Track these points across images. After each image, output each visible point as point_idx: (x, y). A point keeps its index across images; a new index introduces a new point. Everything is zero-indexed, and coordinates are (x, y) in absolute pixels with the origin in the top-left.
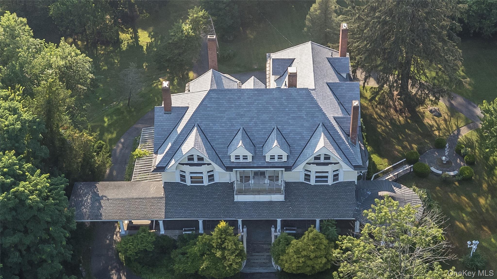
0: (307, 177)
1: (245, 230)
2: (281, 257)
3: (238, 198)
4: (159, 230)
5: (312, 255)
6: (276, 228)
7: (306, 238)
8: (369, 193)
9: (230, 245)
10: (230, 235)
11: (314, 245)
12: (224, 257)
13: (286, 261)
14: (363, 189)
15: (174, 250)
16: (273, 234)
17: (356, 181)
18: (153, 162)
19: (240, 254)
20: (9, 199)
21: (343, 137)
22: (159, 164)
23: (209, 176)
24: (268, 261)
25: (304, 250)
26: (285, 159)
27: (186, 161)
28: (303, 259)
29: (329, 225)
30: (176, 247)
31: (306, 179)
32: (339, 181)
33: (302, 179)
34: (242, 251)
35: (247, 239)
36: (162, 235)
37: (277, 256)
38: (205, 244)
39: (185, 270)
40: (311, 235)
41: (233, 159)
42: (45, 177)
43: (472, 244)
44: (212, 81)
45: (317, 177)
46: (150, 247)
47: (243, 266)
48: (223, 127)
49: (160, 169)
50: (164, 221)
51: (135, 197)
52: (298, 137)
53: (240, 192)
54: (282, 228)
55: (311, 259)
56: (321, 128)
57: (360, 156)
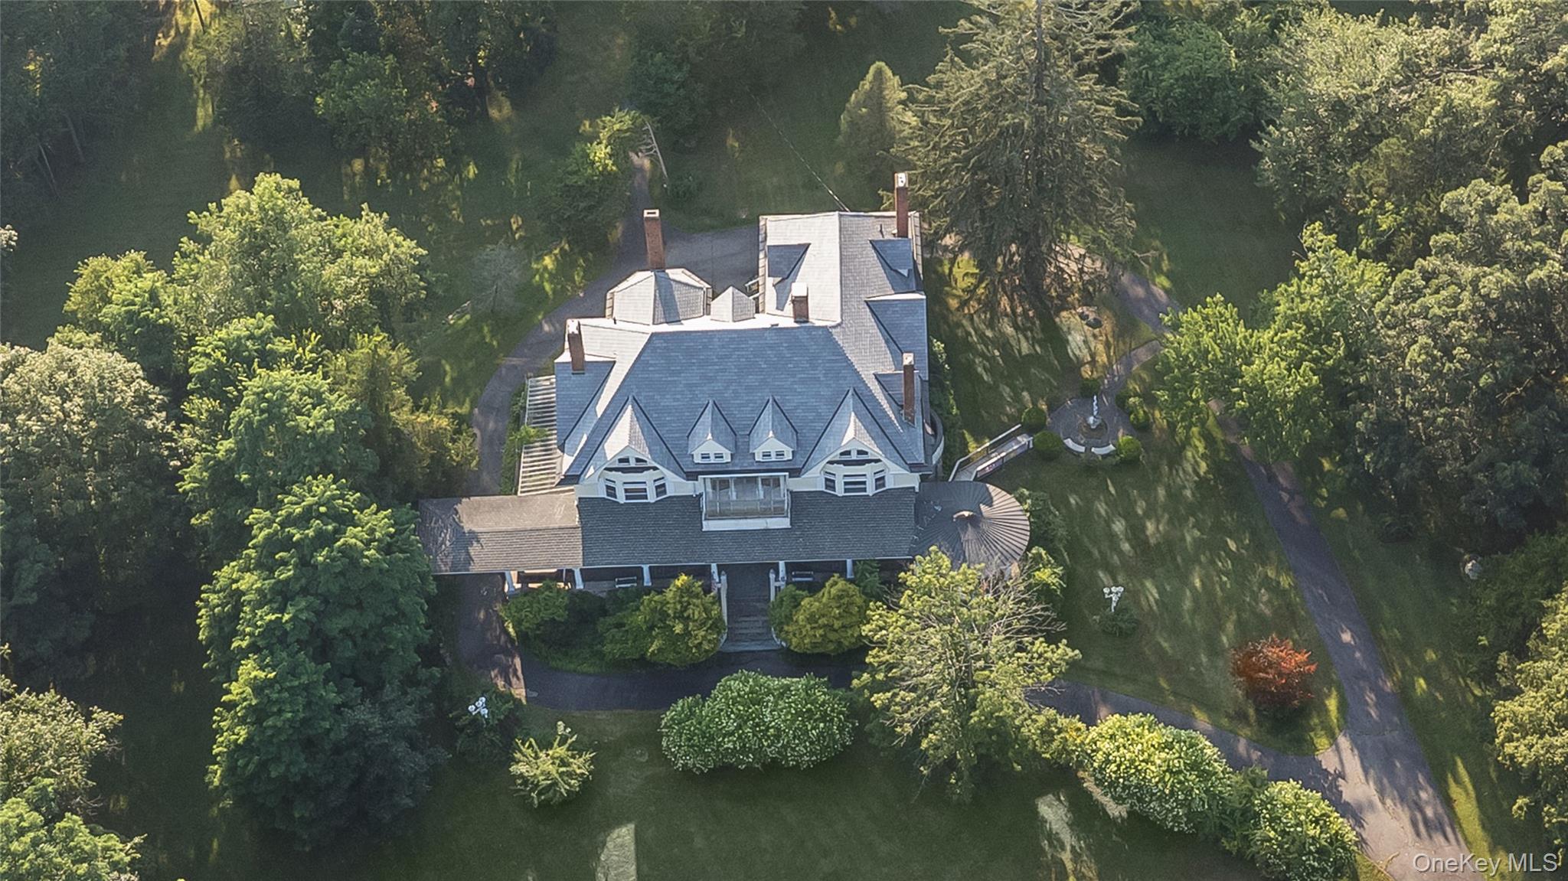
0: (830, 484)
1: (724, 578)
2: (786, 628)
3: (709, 526)
4: (574, 582)
5: (837, 624)
6: (777, 573)
7: (826, 595)
8: (939, 508)
9: (696, 613)
10: (697, 596)
11: (838, 608)
12: (687, 633)
13: (794, 635)
14: (929, 502)
15: (602, 619)
16: (773, 584)
17: (917, 487)
18: (558, 467)
19: (716, 625)
20: (333, 560)
21: (890, 413)
22: (568, 470)
23: (657, 487)
24: (764, 631)
25: (823, 616)
26: (788, 456)
27: (617, 465)
28: (821, 632)
29: (866, 570)
30: (605, 613)
31: (827, 487)
32: (887, 487)
33: (821, 487)
34: (720, 618)
35: (728, 594)
36: (580, 591)
37: (778, 624)
38: (654, 610)
39: (622, 654)
40: (833, 591)
41: (698, 460)
42: (386, 517)
43: (1111, 593)
44: (655, 300)
45: (846, 483)
46: (562, 615)
47: (723, 641)
48: (678, 400)
49: (571, 479)
50: (581, 570)
51: (529, 528)
52: (811, 416)
53: (712, 516)
54: (788, 572)
55: (836, 631)
56: (850, 400)
57: (921, 444)
